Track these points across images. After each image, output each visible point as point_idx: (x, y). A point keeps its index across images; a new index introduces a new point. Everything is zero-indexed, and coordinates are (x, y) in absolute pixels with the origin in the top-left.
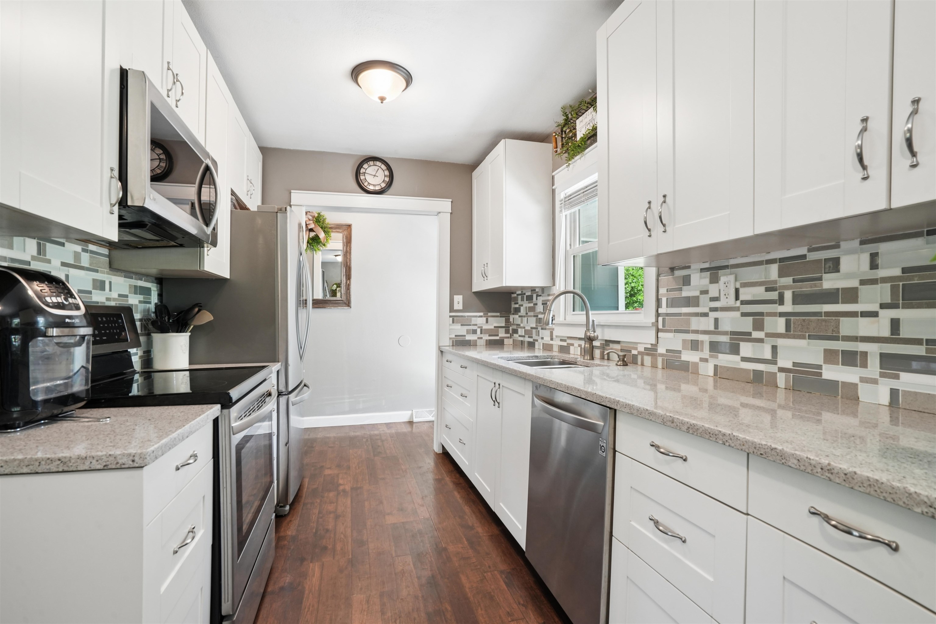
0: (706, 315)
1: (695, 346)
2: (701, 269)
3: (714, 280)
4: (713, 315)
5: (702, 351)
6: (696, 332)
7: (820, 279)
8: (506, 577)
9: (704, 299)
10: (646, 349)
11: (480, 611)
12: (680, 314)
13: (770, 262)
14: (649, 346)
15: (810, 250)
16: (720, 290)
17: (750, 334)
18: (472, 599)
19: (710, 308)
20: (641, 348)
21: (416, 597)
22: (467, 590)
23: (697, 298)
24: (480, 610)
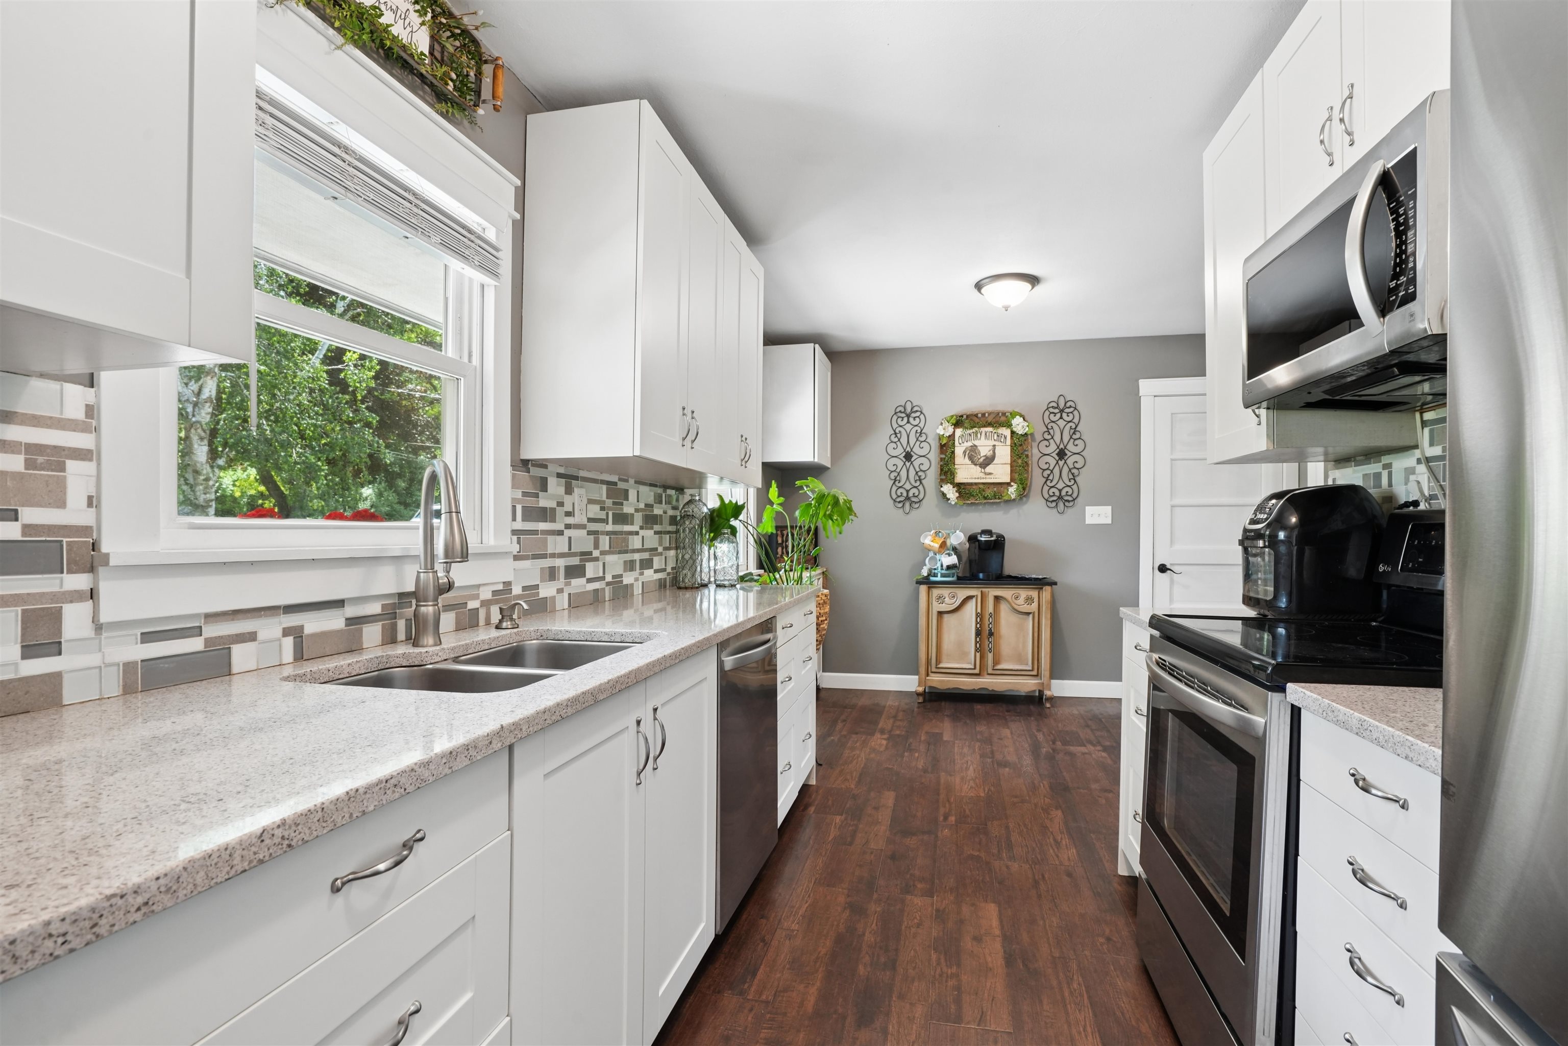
0: (560, 533)
1: (552, 574)
2: (558, 474)
3: (569, 491)
4: (567, 533)
5: (559, 580)
6: (553, 556)
7: (622, 504)
8: (745, 982)
9: (560, 511)
10: (495, 593)
11: (823, 951)
12: (535, 532)
13: (603, 482)
14: (500, 587)
15: (620, 480)
16: (573, 504)
17: (590, 553)
18: (821, 969)
19: (566, 525)
20: (486, 594)
21: (901, 997)
22: (818, 984)
23: (553, 510)
24: (822, 953)
